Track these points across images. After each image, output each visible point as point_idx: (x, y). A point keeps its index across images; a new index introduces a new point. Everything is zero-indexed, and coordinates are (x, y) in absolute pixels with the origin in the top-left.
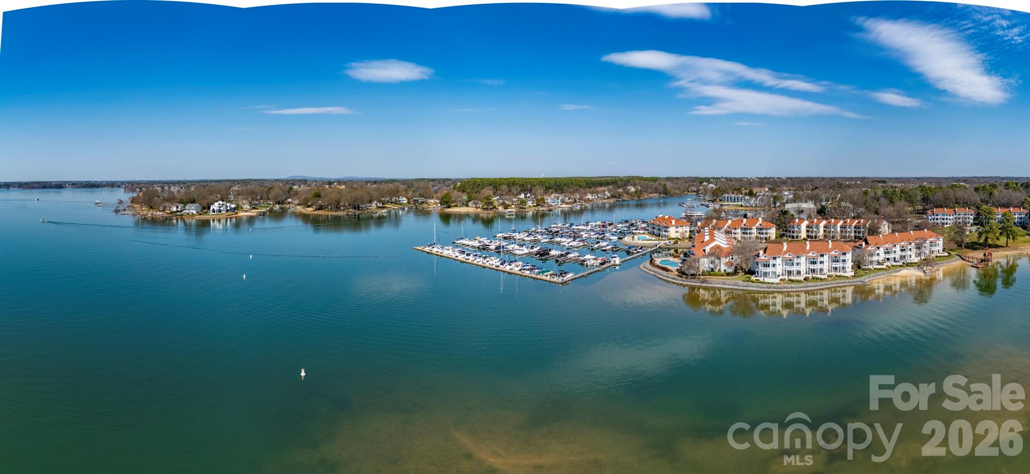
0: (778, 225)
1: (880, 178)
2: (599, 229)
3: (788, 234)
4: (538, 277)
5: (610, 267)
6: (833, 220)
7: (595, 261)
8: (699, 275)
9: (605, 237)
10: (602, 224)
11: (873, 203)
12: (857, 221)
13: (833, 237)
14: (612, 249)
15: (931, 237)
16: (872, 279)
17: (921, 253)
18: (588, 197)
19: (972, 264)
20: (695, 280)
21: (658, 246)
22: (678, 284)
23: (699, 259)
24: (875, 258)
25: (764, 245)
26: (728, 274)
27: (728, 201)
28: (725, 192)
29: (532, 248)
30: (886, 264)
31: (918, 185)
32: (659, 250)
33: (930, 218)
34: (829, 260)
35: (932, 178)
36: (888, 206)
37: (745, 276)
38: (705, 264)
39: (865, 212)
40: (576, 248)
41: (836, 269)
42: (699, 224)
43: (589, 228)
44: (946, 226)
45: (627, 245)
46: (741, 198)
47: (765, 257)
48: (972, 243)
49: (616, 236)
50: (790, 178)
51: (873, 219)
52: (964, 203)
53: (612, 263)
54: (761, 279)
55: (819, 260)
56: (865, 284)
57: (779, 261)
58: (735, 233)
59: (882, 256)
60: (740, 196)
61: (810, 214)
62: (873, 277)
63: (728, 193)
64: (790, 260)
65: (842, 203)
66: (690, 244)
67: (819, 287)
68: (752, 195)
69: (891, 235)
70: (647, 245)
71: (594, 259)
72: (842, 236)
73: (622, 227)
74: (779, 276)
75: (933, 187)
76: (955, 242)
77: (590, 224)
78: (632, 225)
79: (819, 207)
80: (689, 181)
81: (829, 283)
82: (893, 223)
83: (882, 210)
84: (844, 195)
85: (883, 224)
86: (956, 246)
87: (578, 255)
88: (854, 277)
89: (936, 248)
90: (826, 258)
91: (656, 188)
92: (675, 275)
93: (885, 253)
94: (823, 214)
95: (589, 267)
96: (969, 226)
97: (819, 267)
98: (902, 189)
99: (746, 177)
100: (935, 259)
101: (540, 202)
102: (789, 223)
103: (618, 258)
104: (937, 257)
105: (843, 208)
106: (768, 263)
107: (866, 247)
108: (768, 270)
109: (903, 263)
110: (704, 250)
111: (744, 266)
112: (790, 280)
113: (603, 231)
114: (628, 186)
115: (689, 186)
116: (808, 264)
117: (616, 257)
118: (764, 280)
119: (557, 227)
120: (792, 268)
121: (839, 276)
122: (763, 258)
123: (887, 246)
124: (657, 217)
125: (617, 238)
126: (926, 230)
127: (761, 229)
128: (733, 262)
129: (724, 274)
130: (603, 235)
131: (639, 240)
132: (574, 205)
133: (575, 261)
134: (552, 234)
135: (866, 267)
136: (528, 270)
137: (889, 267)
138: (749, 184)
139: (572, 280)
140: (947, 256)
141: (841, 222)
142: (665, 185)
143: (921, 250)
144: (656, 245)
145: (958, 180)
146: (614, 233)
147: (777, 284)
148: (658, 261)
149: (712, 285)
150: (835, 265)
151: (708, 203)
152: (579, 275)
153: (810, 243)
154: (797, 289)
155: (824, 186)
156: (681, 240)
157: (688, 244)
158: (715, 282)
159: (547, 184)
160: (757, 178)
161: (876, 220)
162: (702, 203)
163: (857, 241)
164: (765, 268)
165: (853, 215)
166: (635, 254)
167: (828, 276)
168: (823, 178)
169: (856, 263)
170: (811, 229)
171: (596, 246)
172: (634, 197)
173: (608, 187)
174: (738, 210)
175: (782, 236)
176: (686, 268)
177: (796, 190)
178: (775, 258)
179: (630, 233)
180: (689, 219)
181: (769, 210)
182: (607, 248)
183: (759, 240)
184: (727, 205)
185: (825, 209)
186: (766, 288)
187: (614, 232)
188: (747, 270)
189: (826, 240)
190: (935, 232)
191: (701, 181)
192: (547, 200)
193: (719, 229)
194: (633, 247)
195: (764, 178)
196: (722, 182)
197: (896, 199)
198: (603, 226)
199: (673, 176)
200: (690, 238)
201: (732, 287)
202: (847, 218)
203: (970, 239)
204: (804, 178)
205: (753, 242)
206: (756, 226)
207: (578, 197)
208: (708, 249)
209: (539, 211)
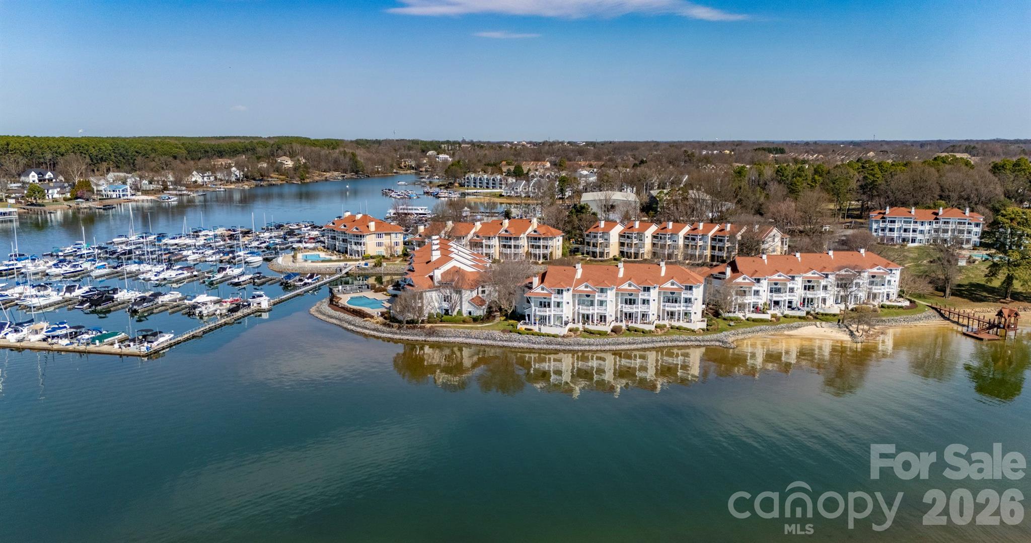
0: (568, 232)
1: (773, 143)
2: (222, 243)
3: (586, 249)
4: (91, 347)
5: (249, 314)
6: (671, 224)
7: (217, 306)
8: (423, 322)
9: (237, 259)
10: (227, 233)
11: (754, 192)
12: (717, 227)
13: (670, 256)
14: (252, 281)
15: (875, 265)
16: (740, 337)
17: (847, 296)
18: (194, 179)
19: (965, 330)
20: (415, 331)
21: (344, 272)
22: (384, 339)
23: (421, 293)
24: (750, 299)
25: (541, 269)
26: (475, 320)
27: (475, 186)
28: (469, 168)
29: (70, 289)
30: (771, 312)
31: (853, 158)
32: (346, 279)
33: (875, 226)
34: (659, 299)
35: (888, 143)
36: (784, 200)
37: (506, 323)
38: (433, 302)
39: (736, 210)
40: (173, 282)
41: (672, 314)
42: (421, 229)
43: (201, 241)
44: (910, 245)
45: (282, 272)
46: (501, 180)
47: (543, 289)
48: (972, 285)
49: (259, 255)
50: (593, 144)
51: (751, 224)
52: (961, 197)
53: (254, 307)
54: (535, 328)
55: (640, 297)
56: (728, 345)
57: (567, 296)
58: (489, 247)
59: (765, 296)
60: (499, 177)
61: (627, 212)
62: (743, 333)
63: (475, 172)
64: (588, 296)
65: (690, 192)
66: (405, 267)
67: (640, 346)
68: (519, 176)
69: (787, 256)
70: (323, 271)
71: (216, 302)
72: (687, 255)
73: (271, 238)
74: (566, 324)
75: (890, 161)
76: (928, 279)
77: (203, 233)
78: (291, 233)
79: (646, 199)
80: (400, 148)
81: (659, 339)
82: (792, 233)
83: (772, 208)
84: (695, 175)
85: (772, 234)
86: (930, 289)
87: (180, 296)
88: (706, 331)
89: (884, 290)
90: (654, 294)
91: (336, 162)
92: (377, 323)
93: (771, 291)
94: (652, 213)
95: (205, 319)
96: (969, 249)
97: (639, 310)
98: (818, 166)
99: (510, 140)
100: (879, 310)
101: (81, 191)
102: (588, 228)
103: (265, 297)
104: (882, 307)
105: (691, 202)
106: (546, 300)
107: (732, 278)
108: (547, 312)
109: (808, 313)
110: (431, 278)
111: (505, 305)
112: (586, 331)
113: (231, 247)
114: (279, 156)
115: (401, 158)
116: (619, 303)
117: (261, 296)
118: (540, 329)
119: (127, 243)
120: (590, 311)
121: (677, 328)
122: (539, 290)
123: (775, 277)
124: (340, 217)
125: (260, 258)
126: (862, 251)
127: (535, 239)
128: (484, 298)
129: (468, 319)
130: (231, 255)
131: (306, 261)
132: (165, 195)
133: (175, 308)
134: (118, 258)
135: (731, 315)
136: (66, 336)
137: (778, 319)
138: (515, 155)
139: (170, 346)
140: (907, 308)
141: (687, 229)
142: (353, 154)
143: (849, 290)
144: (341, 270)
145: (953, 146)
146: (256, 250)
147: (564, 337)
148: (345, 300)
149: (446, 339)
150: (670, 307)
151: (437, 190)
152: (186, 336)
153: (624, 266)
154: (599, 348)
155: (658, 159)
156: (388, 259)
157: (400, 265)
158: (452, 334)
159: (94, 152)
160: (530, 143)
161: (757, 227)
162: (426, 190)
163: (716, 266)
164: (542, 309)
165: (710, 215)
166: (299, 287)
167: (656, 327)
168: (657, 144)
169: (711, 306)
170: (629, 241)
171: (219, 276)
172: (292, 178)
173: (236, 159)
174: (495, 204)
175: (575, 251)
176: (398, 310)
177: (603, 166)
178: (560, 292)
179: (287, 248)
180: (403, 221)
181: (552, 204)
182: (242, 279)
183: (532, 260)
184: (473, 194)
185: (657, 204)
186: (544, 343)
187: (255, 247)
188: (510, 312)
189: (656, 261)
190: (884, 257)
191: (424, 147)
192: (97, 185)
193: (459, 238)
194: (295, 275)
195: (544, 143)
196: (464, 150)
197: (801, 185)
198: (231, 237)
199: (369, 139)
200: (405, 254)
201: (483, 342)
202: (699, 221)
203: (968, 277)
204: (620, 142)
205: (521, 263)
206: (527, 233)
207: (171, 179)
208: (438, 274)
209: (78, 209)
